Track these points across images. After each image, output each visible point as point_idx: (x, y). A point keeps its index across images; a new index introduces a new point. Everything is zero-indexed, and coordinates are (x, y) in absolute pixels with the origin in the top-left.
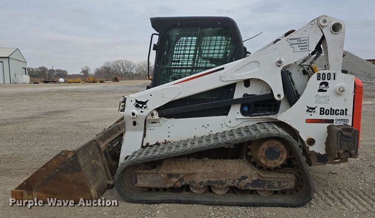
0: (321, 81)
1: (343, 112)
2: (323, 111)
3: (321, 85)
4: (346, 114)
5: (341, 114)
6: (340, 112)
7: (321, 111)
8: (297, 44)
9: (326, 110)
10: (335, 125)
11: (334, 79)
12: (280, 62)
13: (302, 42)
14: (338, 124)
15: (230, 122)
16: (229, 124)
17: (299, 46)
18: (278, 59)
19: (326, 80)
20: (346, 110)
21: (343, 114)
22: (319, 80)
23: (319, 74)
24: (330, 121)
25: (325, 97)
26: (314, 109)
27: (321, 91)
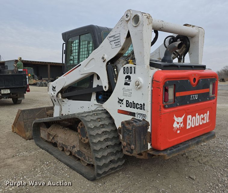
0: (126, 75)
1: (142, 106)
2: (128, 104)
3: (126, 78)
4: (144, 110)
5: (140, 109)
6: (139, 106)
7: (127, 103)
8: (113, 41)
9: (130, 103)
10: (137, 118)
11: (135, 73)
12: (103, 58)
13: (116, 39)
14: (138, 118)
17: (115, 43)
19: (129, 74)
20: (144, 105)
21: (142, 109)
22: (124, 73)
23: (124, 68)
24: (133, 114)
25: (129, 90)
26: (122, 101)
27: (126, 84)
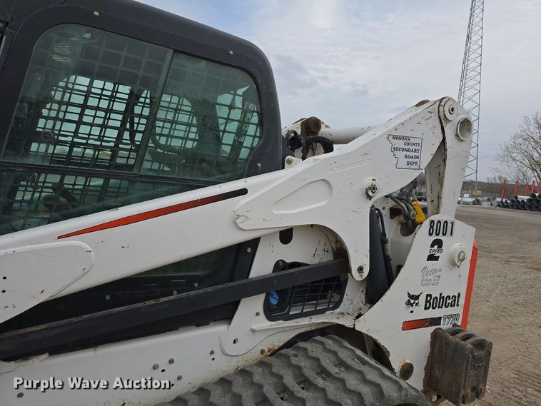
0: (434, 237)
1: (455, 300)
2: (429, 302)
3: (432, 246)
4: (458, 305)
5: (451, 306)
6: (450, 301)
7: (427, 301)
8: (403, 150)
9: (434, 300)
10: (442, 327)
11: (451, 235)
12: (373, 188)
13: (411, 147)
14: (445, 326)
15: (235, 342)
16: (231, 349)
17: (406, 157)
18: (368, 182)
19: (440, 237)
20: (459, 296)
21: (454, 306)
22: (431, 234)
23: (433, 221)
24: (436, 321)
25: (435, 271)
26: (417, 298)
27: (432, 258)
